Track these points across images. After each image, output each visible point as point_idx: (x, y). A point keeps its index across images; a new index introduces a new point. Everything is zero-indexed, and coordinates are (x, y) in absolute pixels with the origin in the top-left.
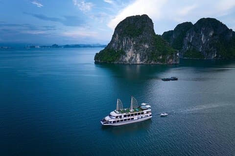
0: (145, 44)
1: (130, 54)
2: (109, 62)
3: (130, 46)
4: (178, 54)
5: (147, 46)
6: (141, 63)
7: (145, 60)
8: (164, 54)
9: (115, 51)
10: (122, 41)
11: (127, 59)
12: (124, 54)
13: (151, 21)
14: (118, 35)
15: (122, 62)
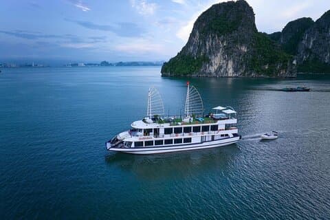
0: (241, 45)
1: (217, 61)
2: (184, 74)
3: (217, 49)
4: (295, 62)
5: (244, 49)
6: (235, 75)
7: (242, 71)
8: (272, 62)
9: (193, 58)
10: (205, 41)
11: (213, 69)
12: (208, 61)
13: (251, 10)
14: (200, 33)
15: (204, 75)
